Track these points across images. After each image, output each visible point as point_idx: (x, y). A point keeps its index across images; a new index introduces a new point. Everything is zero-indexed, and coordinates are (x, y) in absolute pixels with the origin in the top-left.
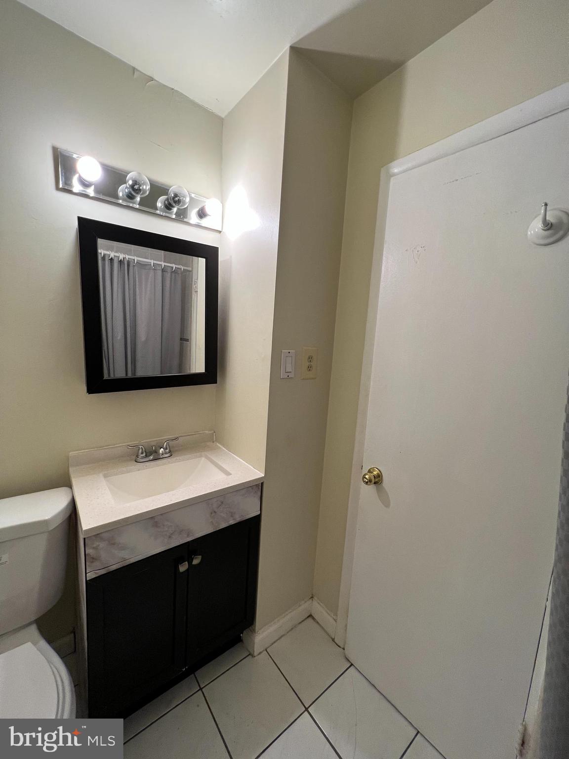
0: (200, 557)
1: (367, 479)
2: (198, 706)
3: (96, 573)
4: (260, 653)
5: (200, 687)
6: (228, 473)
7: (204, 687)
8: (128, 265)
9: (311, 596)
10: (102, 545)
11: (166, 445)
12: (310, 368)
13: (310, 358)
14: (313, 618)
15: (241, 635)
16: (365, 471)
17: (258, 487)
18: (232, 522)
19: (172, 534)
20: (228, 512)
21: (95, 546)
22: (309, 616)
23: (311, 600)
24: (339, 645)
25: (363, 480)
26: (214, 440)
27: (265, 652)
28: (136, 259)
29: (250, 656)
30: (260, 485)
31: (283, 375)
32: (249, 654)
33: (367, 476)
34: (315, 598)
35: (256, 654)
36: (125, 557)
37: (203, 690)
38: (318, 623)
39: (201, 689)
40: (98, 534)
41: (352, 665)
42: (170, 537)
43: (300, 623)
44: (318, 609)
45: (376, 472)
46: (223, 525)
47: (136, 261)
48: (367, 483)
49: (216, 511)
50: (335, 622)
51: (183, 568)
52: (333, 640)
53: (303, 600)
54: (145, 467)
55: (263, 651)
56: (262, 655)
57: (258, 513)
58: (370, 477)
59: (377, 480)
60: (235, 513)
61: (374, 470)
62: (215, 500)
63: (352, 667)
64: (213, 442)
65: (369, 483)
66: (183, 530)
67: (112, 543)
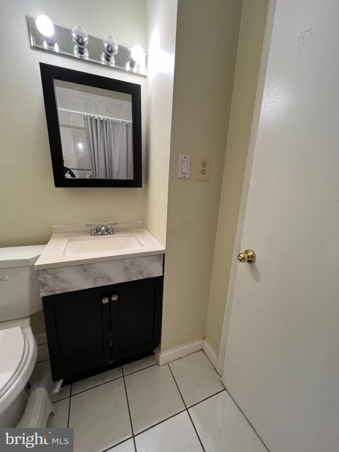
0: (117, 296)
1: (241, 257)
2: (119, 386)
3: (46, 294)
4: (164, 365)
5: (123, 375)
6: (142, 245)
7: (125, 376)
8: (106, 123)
9: (203, 337)
10: (49, 277)
11: (110, 227)
12: (203, 172)
13: (204, 164)
14: (204, 352)
15: (154, 351)
16: (243, 251)
17: (162, 257)
18: (141, 278)
19: (97, 278)
20: (138, 271)
21: (44, 276)
22: (201, 350)
23: (203, 340)
24: (219, 373)
25: (238, 257)
26: (144, 227)
27: (167, 365)
28: (111, 118)
29: (157, 365)
30: (163, 255)
31: (180, 175)
32: (157, 364)
33: (241, 255)
34: (206, 339)
35: (161, 364)
36: (65, 287)
37: (125, 377)
38: (206, 355)
39: (123, 376)
40: (45, 269)
41: (225, 389)
42: (95, 280)
43: (194, 353)
44: (207, 347)
45: (251, 254)
46: (134, 279)
47: (111, 120)
48: (241, 260)
49: (129, 268)
50: (217, 358)
51: (105, 301)
52: (215, 369)
53: (198, 339)
54: (95, 238)
55: (166, 364)
56: (165, 366)
57: (162, 275)
58: (244, 257)
59: (251, 260)
60: (143, 272)
61: (250, 252)
62: (127, 260)
63: (226, 390)
64: (143, 229)
65: (242, 261)
66: (105, 277)
67: (55, 276)
